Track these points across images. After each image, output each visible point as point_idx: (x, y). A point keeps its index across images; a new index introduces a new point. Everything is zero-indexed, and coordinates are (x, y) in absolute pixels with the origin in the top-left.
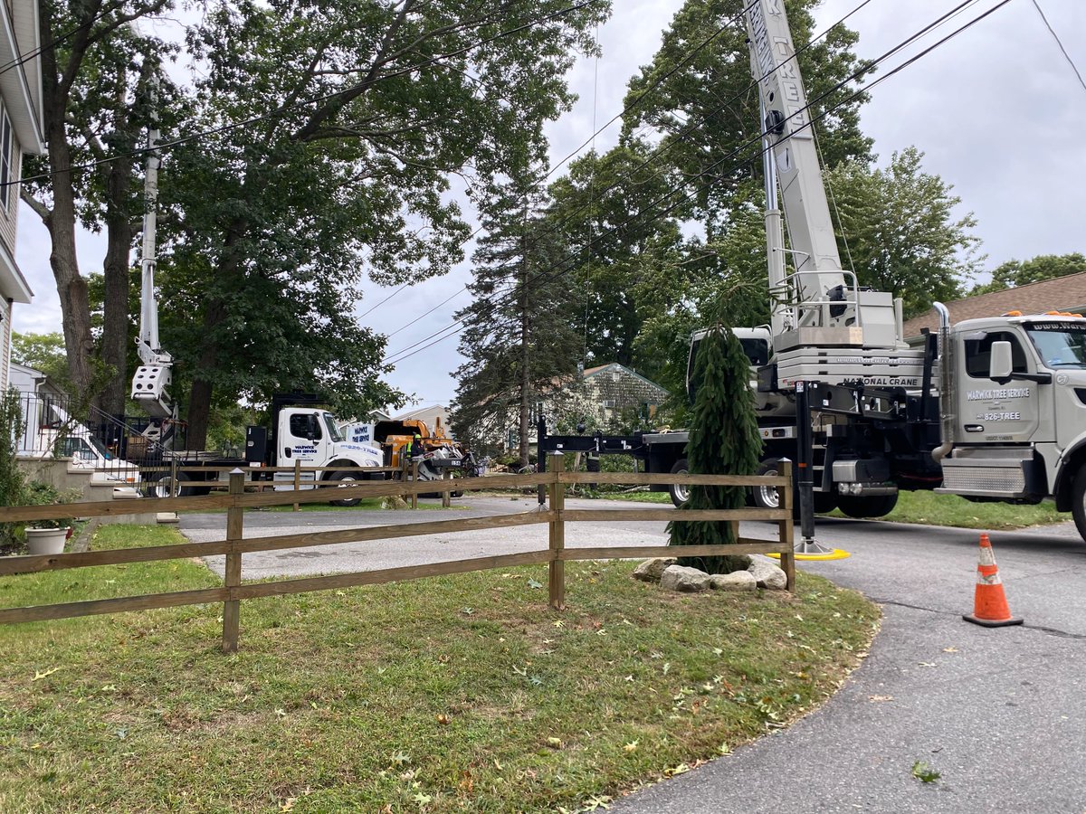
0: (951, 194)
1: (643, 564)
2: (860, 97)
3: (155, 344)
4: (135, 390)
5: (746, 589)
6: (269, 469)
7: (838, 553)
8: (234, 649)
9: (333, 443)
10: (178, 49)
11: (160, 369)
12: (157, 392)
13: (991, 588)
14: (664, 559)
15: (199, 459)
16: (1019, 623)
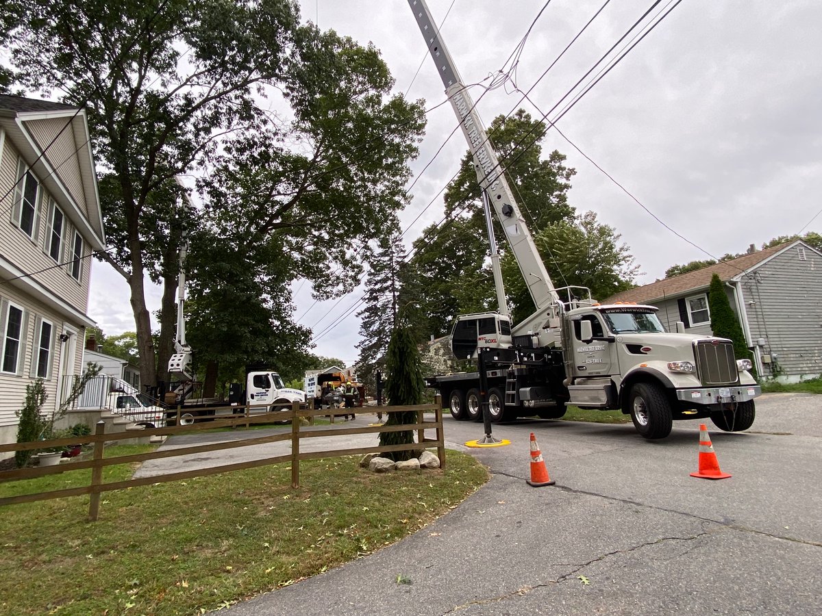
0: (616, 233)
1: (361, 458)
2: (567, 187)
3: (183, 342)
4: (170, 367)
5: (413, 469)
6: (243, 407)
7: (505, 442)
8: (95, 520)
9: (277, 390)
10: (191, 190)
11: (184, 355)
12: (181, 368)
13: (537, 464)
14: (372, 454)
15: (204, 403)
16: (553, 484)
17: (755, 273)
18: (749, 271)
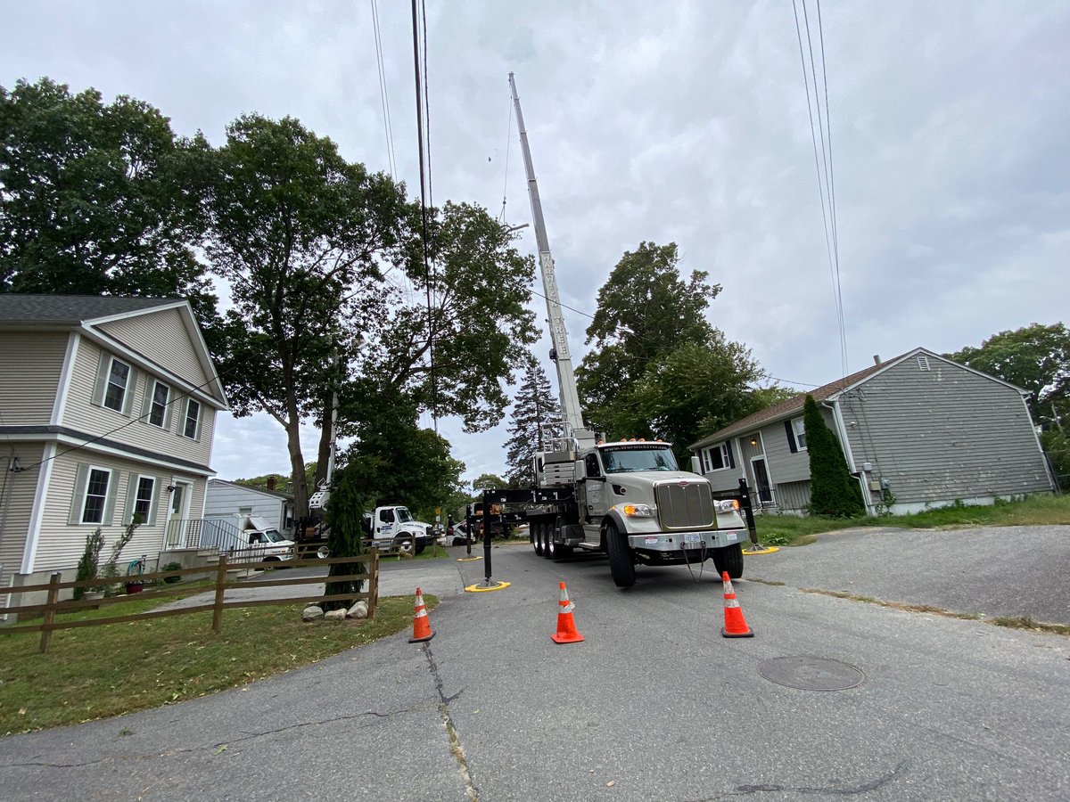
4: (311, 504)
5: (340, 619)
7: (504, 586)
9: (400, 524)
12: (320, 505)
14: (311, 603)
17: (858, 390)
18: (851, 388)
